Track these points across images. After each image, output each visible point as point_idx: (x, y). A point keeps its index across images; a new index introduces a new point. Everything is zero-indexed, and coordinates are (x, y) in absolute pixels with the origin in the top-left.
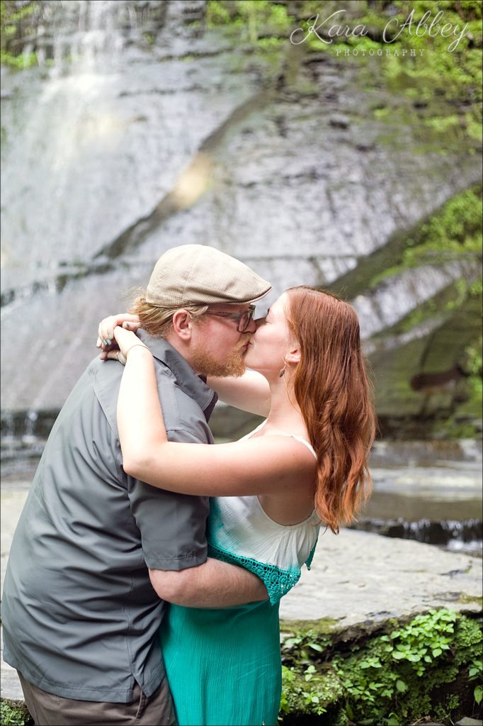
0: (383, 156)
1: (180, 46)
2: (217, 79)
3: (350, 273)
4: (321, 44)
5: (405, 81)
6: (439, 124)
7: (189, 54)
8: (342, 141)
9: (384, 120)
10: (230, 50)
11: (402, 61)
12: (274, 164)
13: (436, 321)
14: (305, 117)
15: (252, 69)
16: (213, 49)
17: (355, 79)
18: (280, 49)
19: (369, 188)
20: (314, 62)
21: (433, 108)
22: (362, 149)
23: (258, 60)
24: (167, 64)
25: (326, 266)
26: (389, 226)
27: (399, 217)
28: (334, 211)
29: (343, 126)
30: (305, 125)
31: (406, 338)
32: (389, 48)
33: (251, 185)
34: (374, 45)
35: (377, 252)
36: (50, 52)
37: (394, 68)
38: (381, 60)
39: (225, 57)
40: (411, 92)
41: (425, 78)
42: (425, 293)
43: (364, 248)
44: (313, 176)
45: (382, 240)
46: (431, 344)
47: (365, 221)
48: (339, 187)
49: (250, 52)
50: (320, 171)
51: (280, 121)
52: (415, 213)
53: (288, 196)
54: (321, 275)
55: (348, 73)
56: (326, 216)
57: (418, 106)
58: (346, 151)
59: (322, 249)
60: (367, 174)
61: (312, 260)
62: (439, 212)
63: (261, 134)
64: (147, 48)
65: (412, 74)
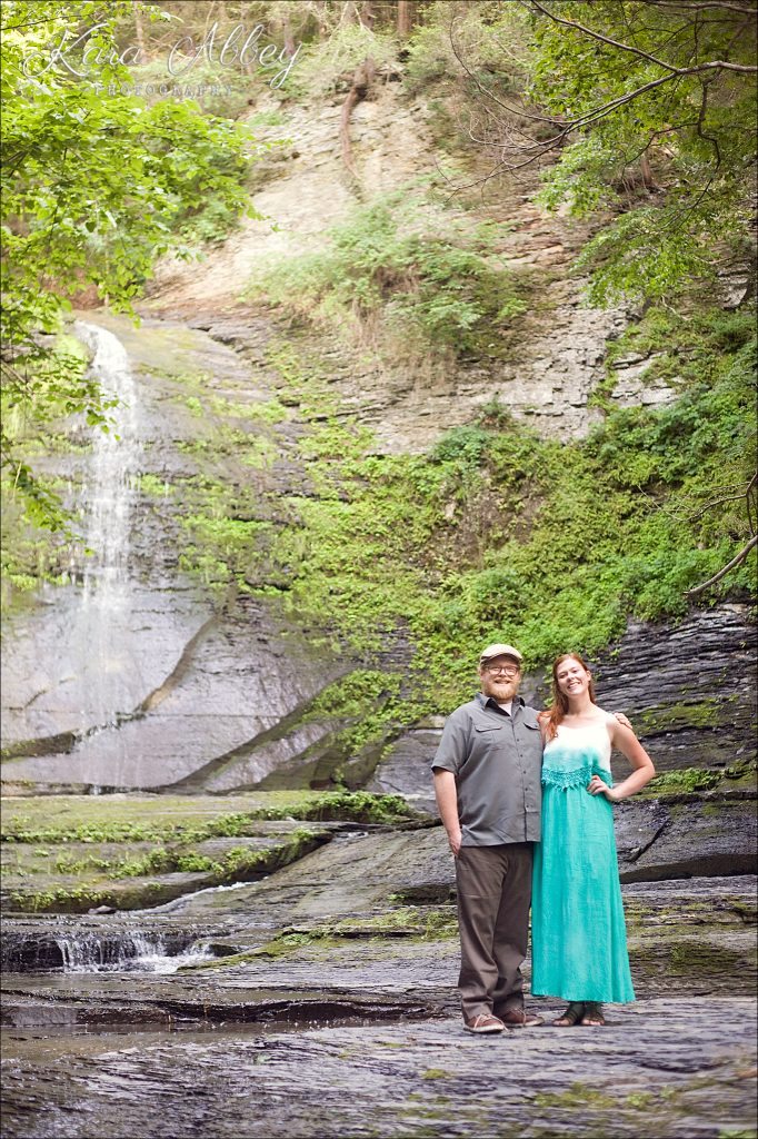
0: (288, 661)
1: (164, 583)
2: (189, 606)
3: (277, 725)
4: (246, 588)
5: (297, 616)
6: (317, 643)
7: (170, 588)
8: (265, 650)
9: (287, 639)
10: (195, 588)
11: (294, 602)
12: (229, 662)
13: (322, 753)
14: (243, 635)
15: (208, 601)
16: (185, 587)
17: (268, 612)
18: (225, 589)
19: (283, 679)
20: (243, 598)
21: (313, 633)
22: (276, 656)
23: (210, 594)
24: (157, 593)
25: (264, 721)
26: (295, 702)
27: (299, 697)
28: (265, 691)
29: (265, 641)
30: (244, 639)
31: (307, 761)
32: (286, 593)
33: (217, 673)
34: (279, 592)
35: (289, 715)
36: (80, 578)
37: (290, 607)
38: (282, 600)
39: (192, 591)
40: (300, 622)
41: (307, 613)
42: (315, 738)
43: (283, 713)
44: (252, 671)
45: (292, 709)
46: (320, 764)
47: (282, 698)
48: (266, 679)
49: (206, 590)
50: (255, 668)
51: (228, 636)
52: (308, 694)
53: (239, 681)
54: (263, 726)
55: (264, 608)
56: (261, 693)
57: (305, 631)
58: (267, 656)
59: (261, 712)
60: (281, 671)
61: (257, 718)
62: (319, 695)
63: (219, 643)
64: (141, 582)
65: (299, 610)
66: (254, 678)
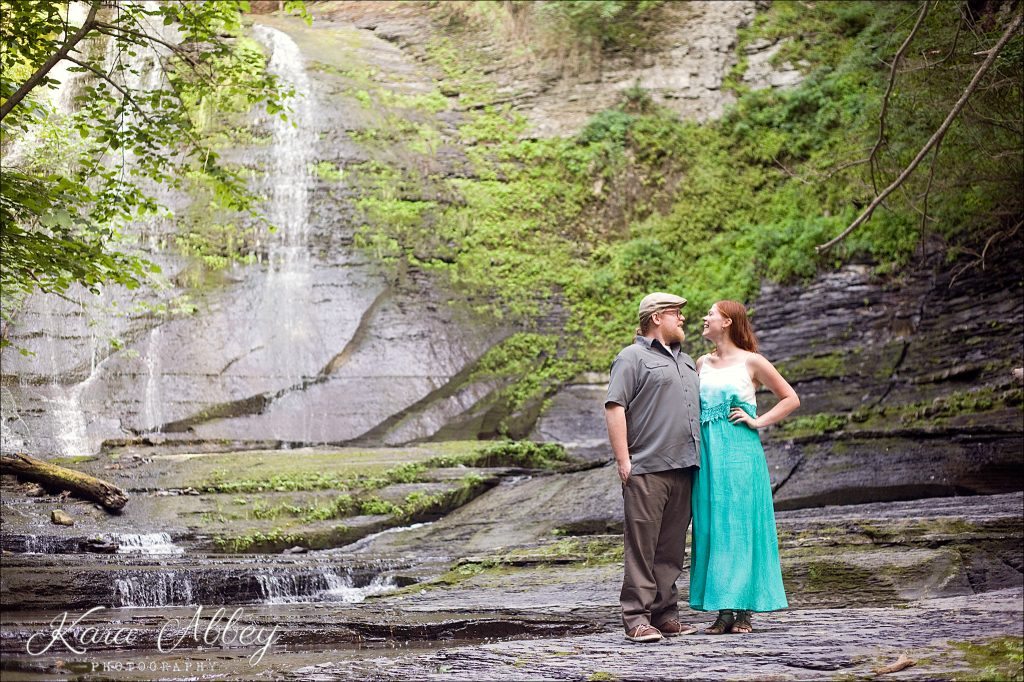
0: (455, 326)
1: (341, 259)
2: (365, 279)
3: (447, 384)
4: (415, 262)
5: (462, 286)
6: (480, 310)
7: (347, 264)
8: (434, 318)
9: (453, 306)
10: (369, 263)
11: (459, 273)
12: (401, 329)
13: (488, 408)
14: (414, 304)
15: (381, 274)
16: (360, 262)
17: (436, 283)
18: (396, 264)
19: (451, 343)
20: (413, 271)
21: (477, 301)
22: (444, 322)
23: (383, 268)
24: (335, 268)
25: (435, 381)
26: (462, 363)
27: (466, 358)
28: (435, 354)
29: (434, 310)
30: (415, 308)
31: (475, 416)
32: (451, 265)
33: (392, 339)
34: (445, 264)
35: (458, 375)
37: (455, 278)
38: (448, 272)
39: (367, 266)
40: (465, 291)
41: (471, 283)
42: (482, 395)
43: (452, 373)
44: (423, 336)
45: (460, 369)
46: (486, 419)
47: (450, 360)
48: (436, 343)
49: (379, 265)
50: (426, 334)
51: (401, 305)
52: (473, 356)
53: (411, 345)
54: (434, 385)
55: (432, 279)
56: (432, 356)
57: (469, 300)
58: (436, 323)
59: (432, 373)
60: (449, 336)
61: (428, 378)
62: (484, 356)
63: (392, 312)
64: (320, 259)
65: (464, 281)
66: (425, 343)
